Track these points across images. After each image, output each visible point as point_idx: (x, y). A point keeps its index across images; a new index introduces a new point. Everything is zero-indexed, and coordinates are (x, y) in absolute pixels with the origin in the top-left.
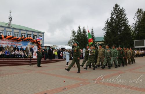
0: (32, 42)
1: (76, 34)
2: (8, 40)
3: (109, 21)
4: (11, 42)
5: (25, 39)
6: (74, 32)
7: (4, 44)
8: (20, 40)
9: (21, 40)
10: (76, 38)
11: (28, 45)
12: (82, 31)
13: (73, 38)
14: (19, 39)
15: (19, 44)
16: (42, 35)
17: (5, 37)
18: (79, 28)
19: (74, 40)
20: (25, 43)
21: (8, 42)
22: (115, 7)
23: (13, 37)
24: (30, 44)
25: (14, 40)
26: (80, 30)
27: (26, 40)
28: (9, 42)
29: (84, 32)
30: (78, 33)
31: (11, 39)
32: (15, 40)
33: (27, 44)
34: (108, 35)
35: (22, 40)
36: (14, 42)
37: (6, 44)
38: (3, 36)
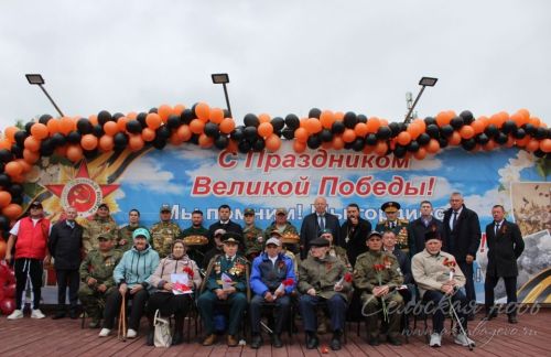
0: (539, 153)
2: (312, 153)
4: (342, 173)
5: (467, 129)
7: (285, 188)
8: (422, 141)
9: (434, 144)
11: (502, 188)
14: (404, 135)
15: (416, 182)
17: (287, 127)
20: (471, 168)
21: (315, 174)
23: (351, 121)
24: (524, 174)
25: (364, 144)
27: (477, 137)
28: (327, 172)
31: (338, 141)
32: (373, 143)
33: (492, 183)
35: (442, 145)
36: (367, 172)
37: (300, 188)
38: (265, 126)
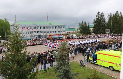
1: (81, 25)
2: (57, 35)
3: (95, 20)
6: (80, 24)
10: (81, 27)
12: (84, 23)
13: (80, 27)
16: (64, 26)
18: (82, 22)
19: (80, 28)
20: (61, 36)
22: (98, 13)
24: (63, 36)
26: (83, 23)
29: (85, 23)
30: (82, 24)
34: (95, 27)
